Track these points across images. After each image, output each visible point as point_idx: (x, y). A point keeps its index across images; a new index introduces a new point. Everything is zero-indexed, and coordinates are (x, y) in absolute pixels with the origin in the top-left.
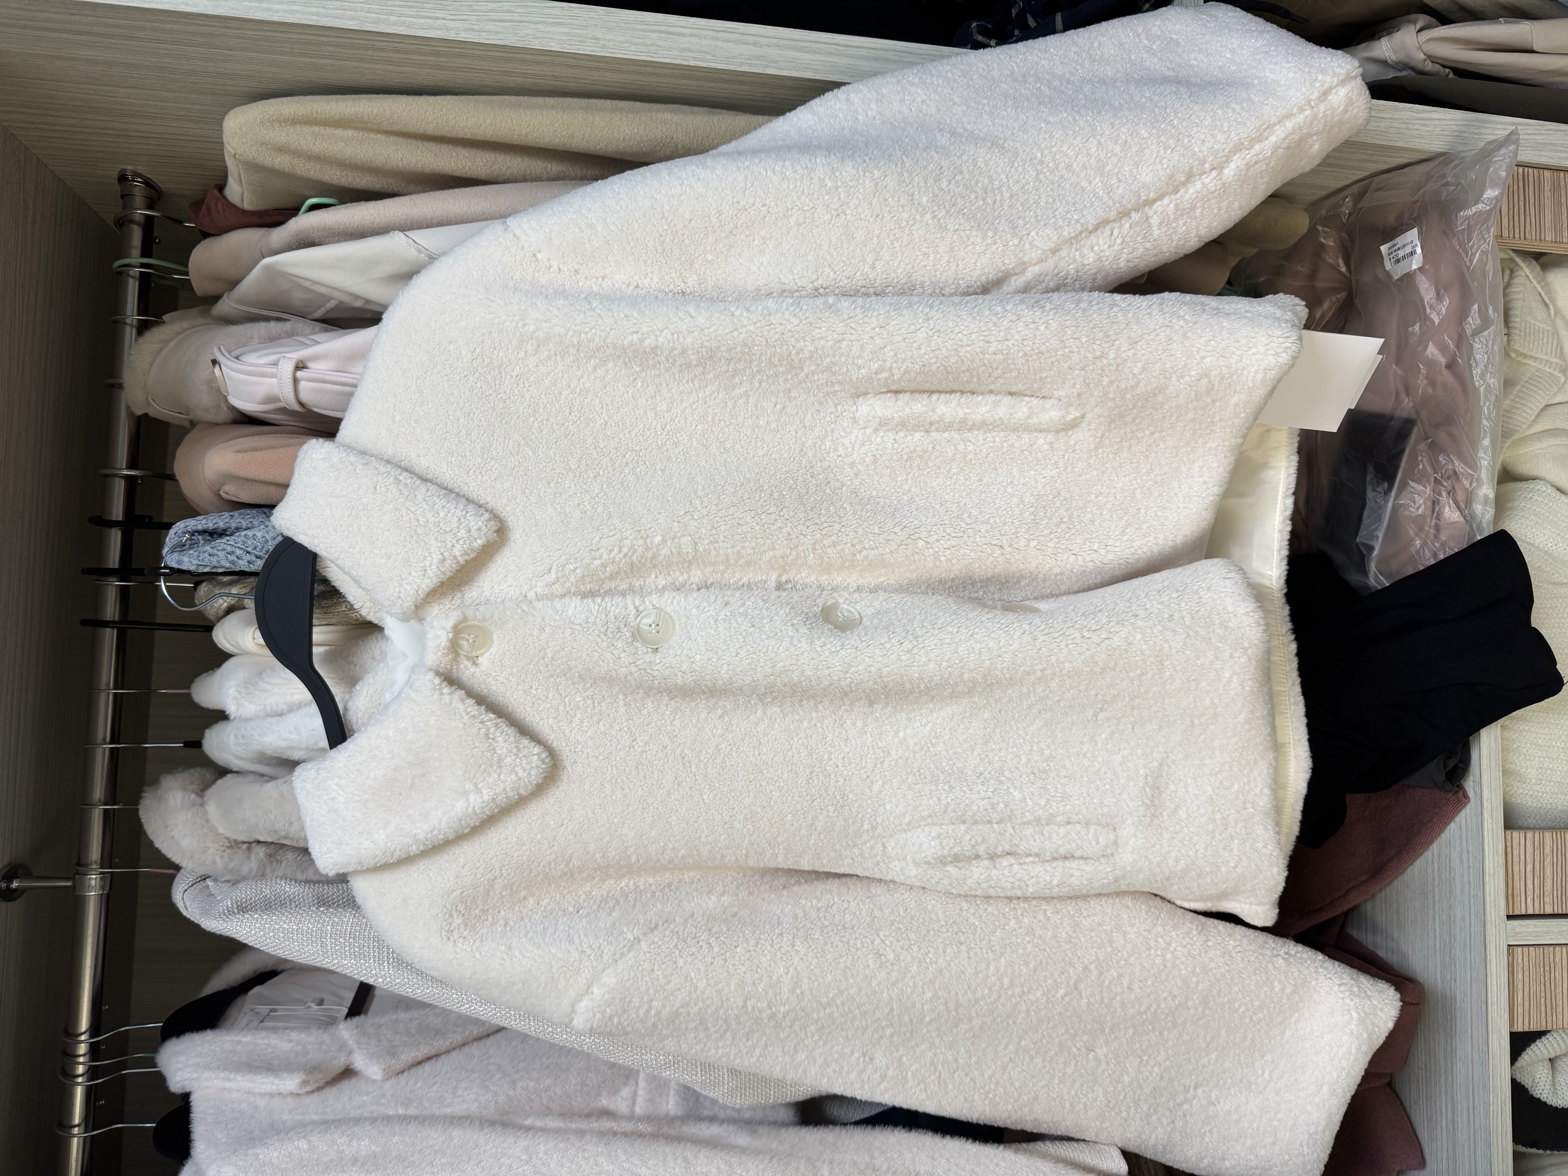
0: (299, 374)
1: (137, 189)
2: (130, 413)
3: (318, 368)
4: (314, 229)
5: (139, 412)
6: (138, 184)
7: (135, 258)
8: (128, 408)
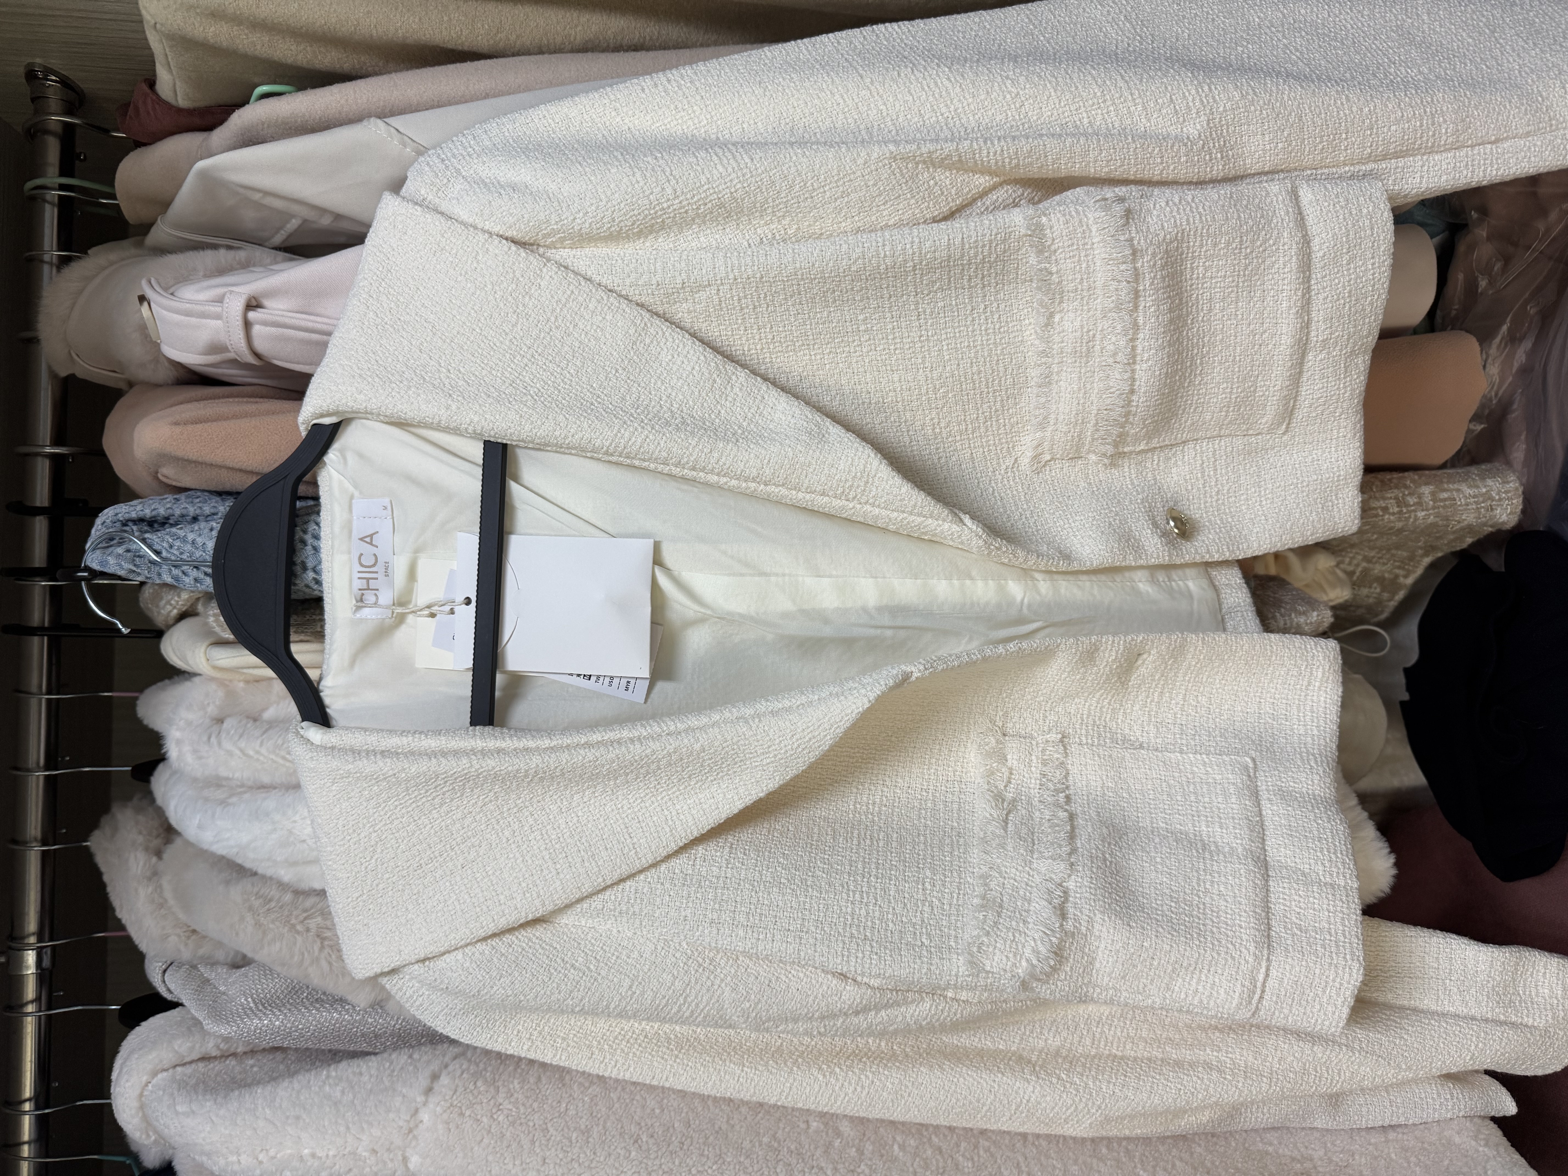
0: (252, 315)
1: (51, 90)
2: (53, 375)
3: (276, 308)
4: (263, 123)
5: (63, 373)
6: (52, 81)
7: (52, 177)
8: (49, 368)
